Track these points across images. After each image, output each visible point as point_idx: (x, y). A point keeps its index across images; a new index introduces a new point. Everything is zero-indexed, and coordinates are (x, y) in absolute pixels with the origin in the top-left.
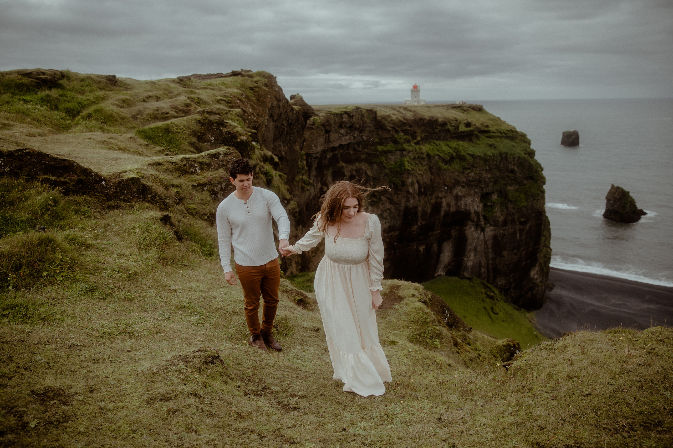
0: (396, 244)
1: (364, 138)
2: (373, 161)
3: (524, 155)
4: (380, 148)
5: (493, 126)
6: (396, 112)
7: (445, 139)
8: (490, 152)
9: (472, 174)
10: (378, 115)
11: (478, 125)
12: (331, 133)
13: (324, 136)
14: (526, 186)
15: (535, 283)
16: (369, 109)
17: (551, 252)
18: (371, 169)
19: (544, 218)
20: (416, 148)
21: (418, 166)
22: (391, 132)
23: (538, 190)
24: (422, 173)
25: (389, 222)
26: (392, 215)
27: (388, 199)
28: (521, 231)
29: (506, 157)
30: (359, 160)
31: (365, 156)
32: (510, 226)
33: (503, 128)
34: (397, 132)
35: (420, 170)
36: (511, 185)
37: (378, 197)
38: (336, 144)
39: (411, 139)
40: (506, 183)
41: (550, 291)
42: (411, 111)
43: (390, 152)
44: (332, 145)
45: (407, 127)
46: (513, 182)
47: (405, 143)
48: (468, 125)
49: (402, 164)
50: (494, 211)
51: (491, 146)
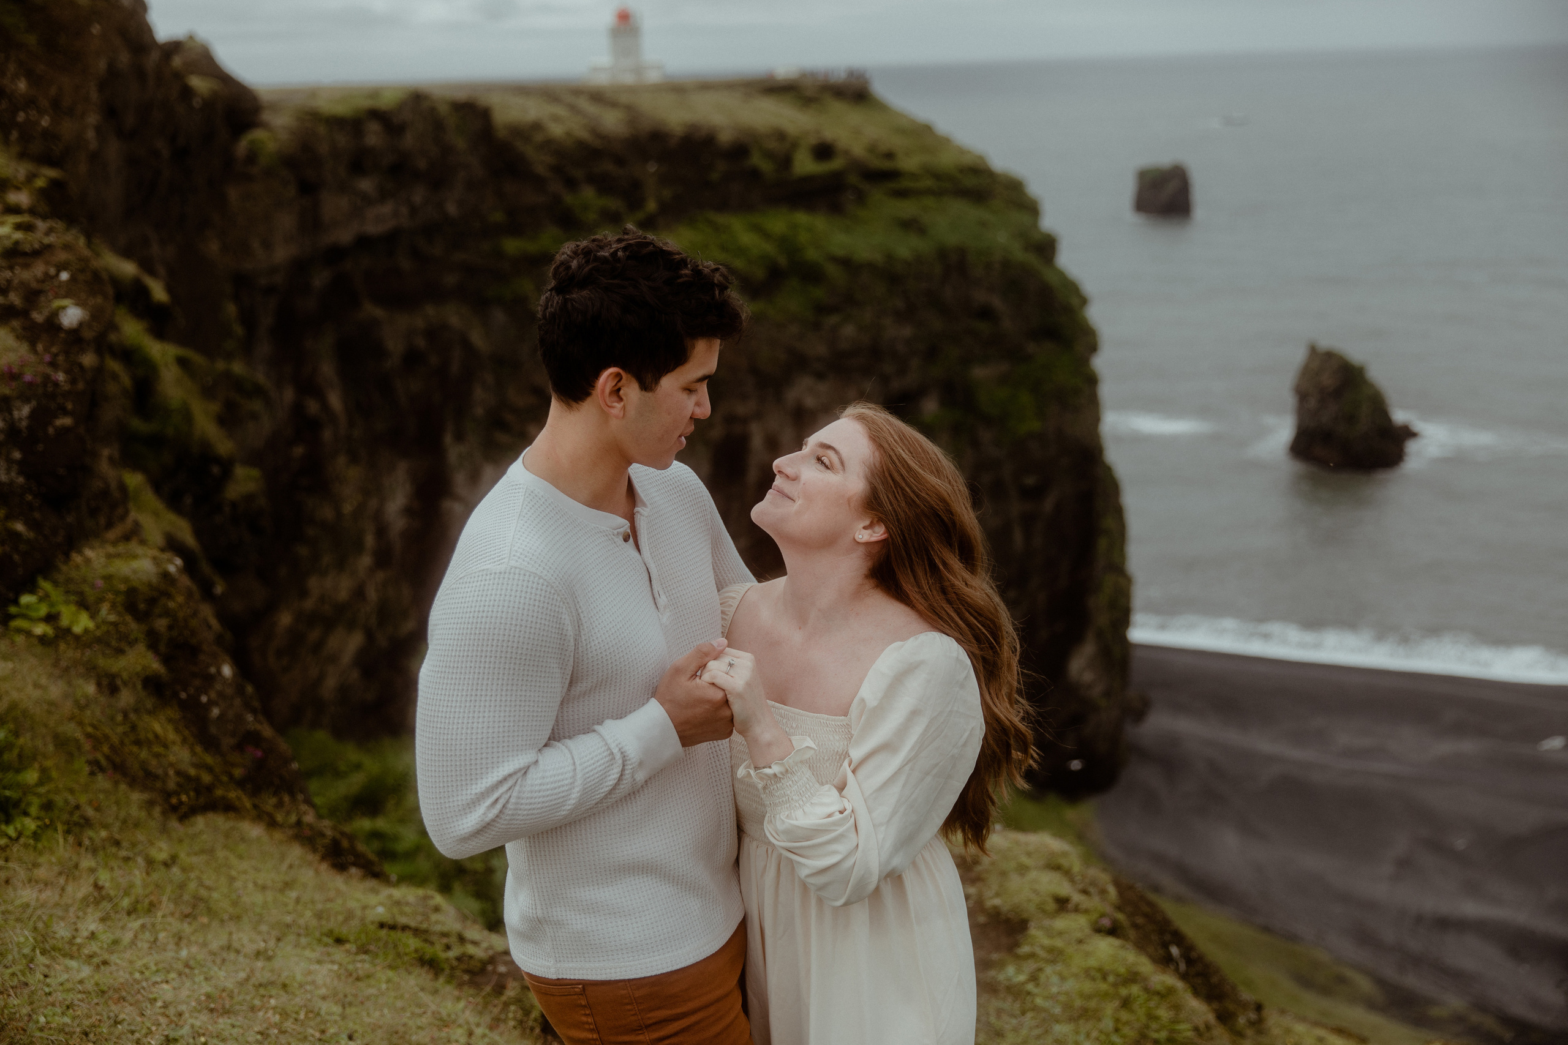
1: (452, 209)
2: (489, 295)
3: (1020, 255)
4: (512, 246)
5: (910, 152)
6: (561, 111)
7: (745, 206)
8: (905, 247)
9: (849, 331)
10: (497, 122)
11: (858, 150)
12: (324, 193)
13: (297, 207)
14: (1035, 363)
15: (1085, 699)
16: (461, 98)
17: (1130, 589)
18: (486, 325)
19: (1100, 472)
22: (551, 187)
23: (1074, 373)
28: (1028, 521)
29: (962, 263)
30: (436, 294)
31: (456, 277)
33: (945, 160)
36: (984, 362)
38: (346, 236)
39: (623, 207)
40: (966, 353)
41: (1140, 724)
42: (613, 104)
44: (330, 240)
45: (608, 164)
46: (990, 350)
48: (824, 151)
51: (906, 225)
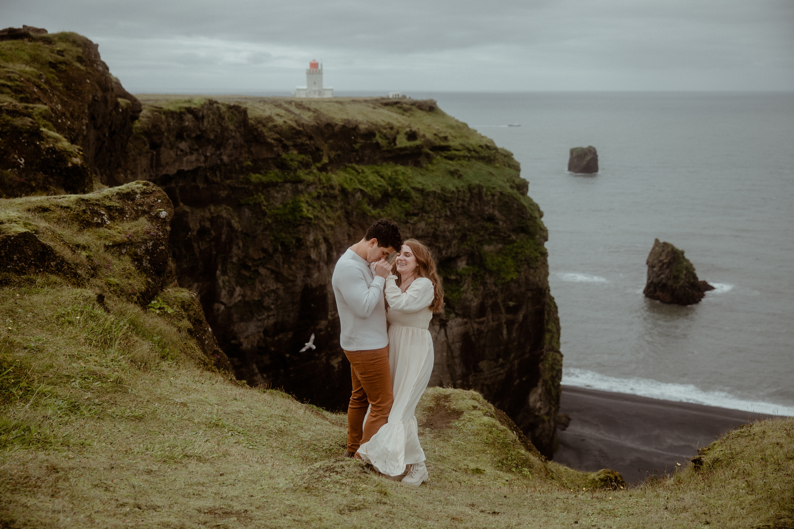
0: (288, 355)
1: (225, 158)
2: (242, 202)
3: (510, 190)
4: (255, 177)
5: (455, 138)
6: (282, 112)
7: (372, 162)
8: (452, 185)
9: (422, 225)
10: (250, 116)
11: (429, 136)
12: (163, 149)
13: (150, 155)
14: (515, 245)
15: (538, 416)
16: (232, 104)
17: (562, 360)
18: (240, 216)
19: (547, 300)
20: (321, 177)
21: (326, 211)
22: (275, 149)
23: (536, 250)
24: (332, 223)
25: (274, 315)
26: (279, 302)
27: (273, 271)
28: (510, 324)
29: (480, 193)
30: (217, 201)
31: (226, 192)
32: (490, 317)
33: (473, 142)
34: (286, 148)
35: (328, 217)
36: (490, 244)
37: (253, 269)
38: (172, 171)
39: (311, 160)
40: (481, 239)
41: (564, 429)
42: (309, 109)
43: (274, 185)
44: (164, 172)
45: (304, 139)
46: (493, 237)
47: (300, 169)
48: (412, 136)
49: (296, 209)
50: (462, 289)
51: (453, 173)
